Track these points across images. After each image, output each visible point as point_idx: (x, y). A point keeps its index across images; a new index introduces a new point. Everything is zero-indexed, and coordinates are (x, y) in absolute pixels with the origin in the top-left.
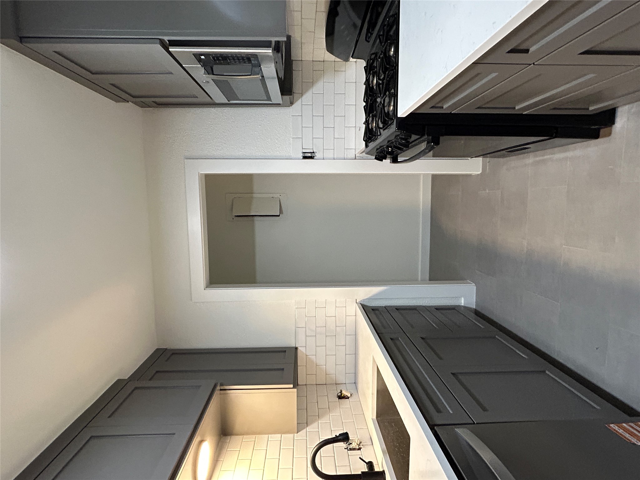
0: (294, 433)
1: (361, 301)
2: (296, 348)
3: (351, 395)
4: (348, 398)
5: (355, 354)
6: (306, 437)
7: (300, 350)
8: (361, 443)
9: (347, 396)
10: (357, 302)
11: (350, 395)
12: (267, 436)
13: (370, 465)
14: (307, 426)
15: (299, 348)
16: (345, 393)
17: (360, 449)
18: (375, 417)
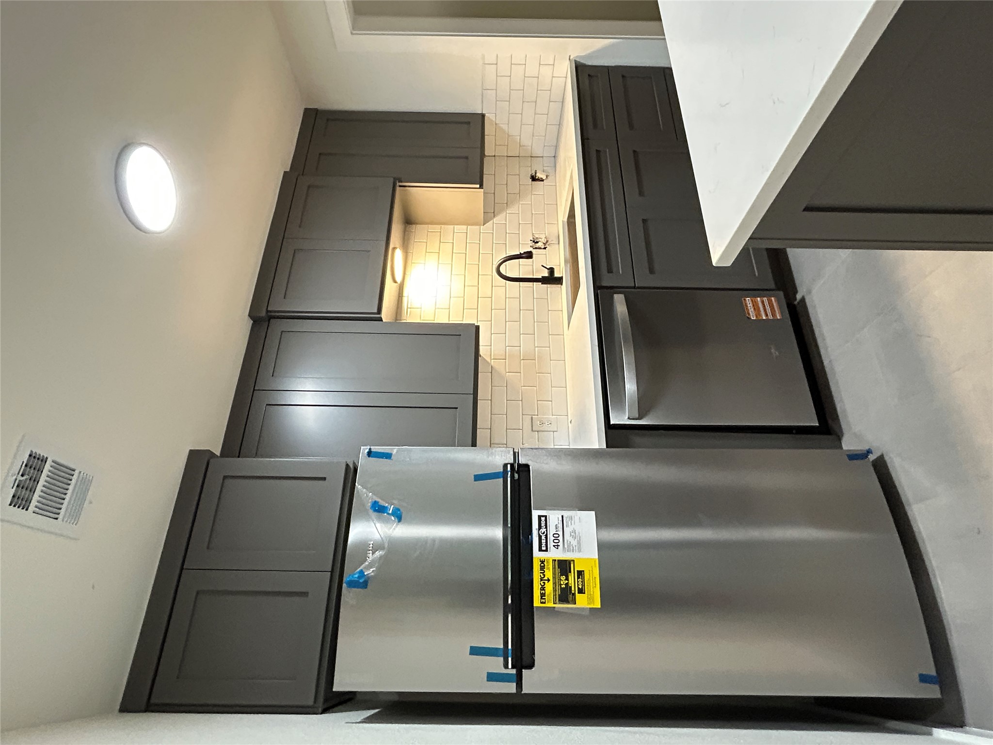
0: (480, 225)
1: (577, 57)
2: (483, 116)
3: (547, 176)
4: (543, 181)
5: (559, 125)
6: (492, 230)
7: (489, 117)
8: (547, 241)
9: (542, 178)
10: (571, 58)
11: (545, 177)
12: (452, 226)
13: (551, 270)
14: (494, 217)
15: (486, 114)
16: (539, 175)
17: (545, 248)
18: (566, 220)
